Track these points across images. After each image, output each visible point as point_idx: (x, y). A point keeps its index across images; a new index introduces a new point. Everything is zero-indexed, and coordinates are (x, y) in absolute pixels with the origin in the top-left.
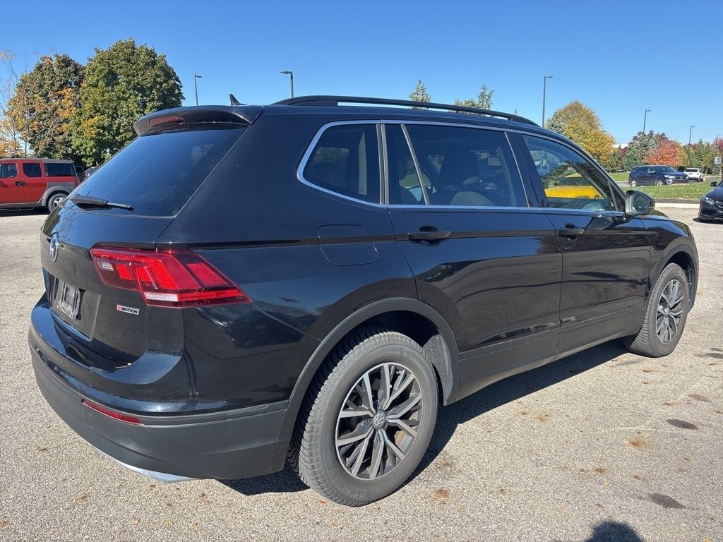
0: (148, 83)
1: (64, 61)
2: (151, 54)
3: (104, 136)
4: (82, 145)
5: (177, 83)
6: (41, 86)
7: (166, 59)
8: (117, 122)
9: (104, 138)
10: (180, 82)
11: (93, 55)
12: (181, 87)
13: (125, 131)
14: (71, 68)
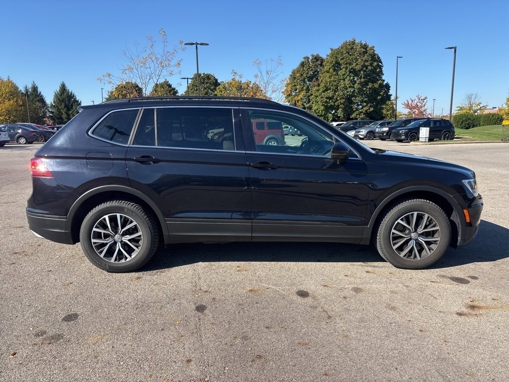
0: (358, 68)
1: (316, 58)
2: (365, 47)
3: (329, 103)
4: (317, 109)
5: (380, 64)
6: (302, 75)
7: (375, 49)
8: (337, 93)
9: (329, 105)
10: (382, 63)
11: (329, 52)
12: (383, 67)
13: (341, 99)
14: (319, 62)
